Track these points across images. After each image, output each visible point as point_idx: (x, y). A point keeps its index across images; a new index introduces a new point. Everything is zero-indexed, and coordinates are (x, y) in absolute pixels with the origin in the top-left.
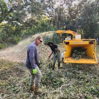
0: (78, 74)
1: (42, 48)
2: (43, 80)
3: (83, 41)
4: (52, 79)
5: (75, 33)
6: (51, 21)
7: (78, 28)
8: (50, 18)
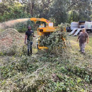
1: (17, 36)
2: (19, 67)
3: (55, 28)
5: (48, 21)
6: (24, 8)
7: (50, 17)
8: (24, 4)
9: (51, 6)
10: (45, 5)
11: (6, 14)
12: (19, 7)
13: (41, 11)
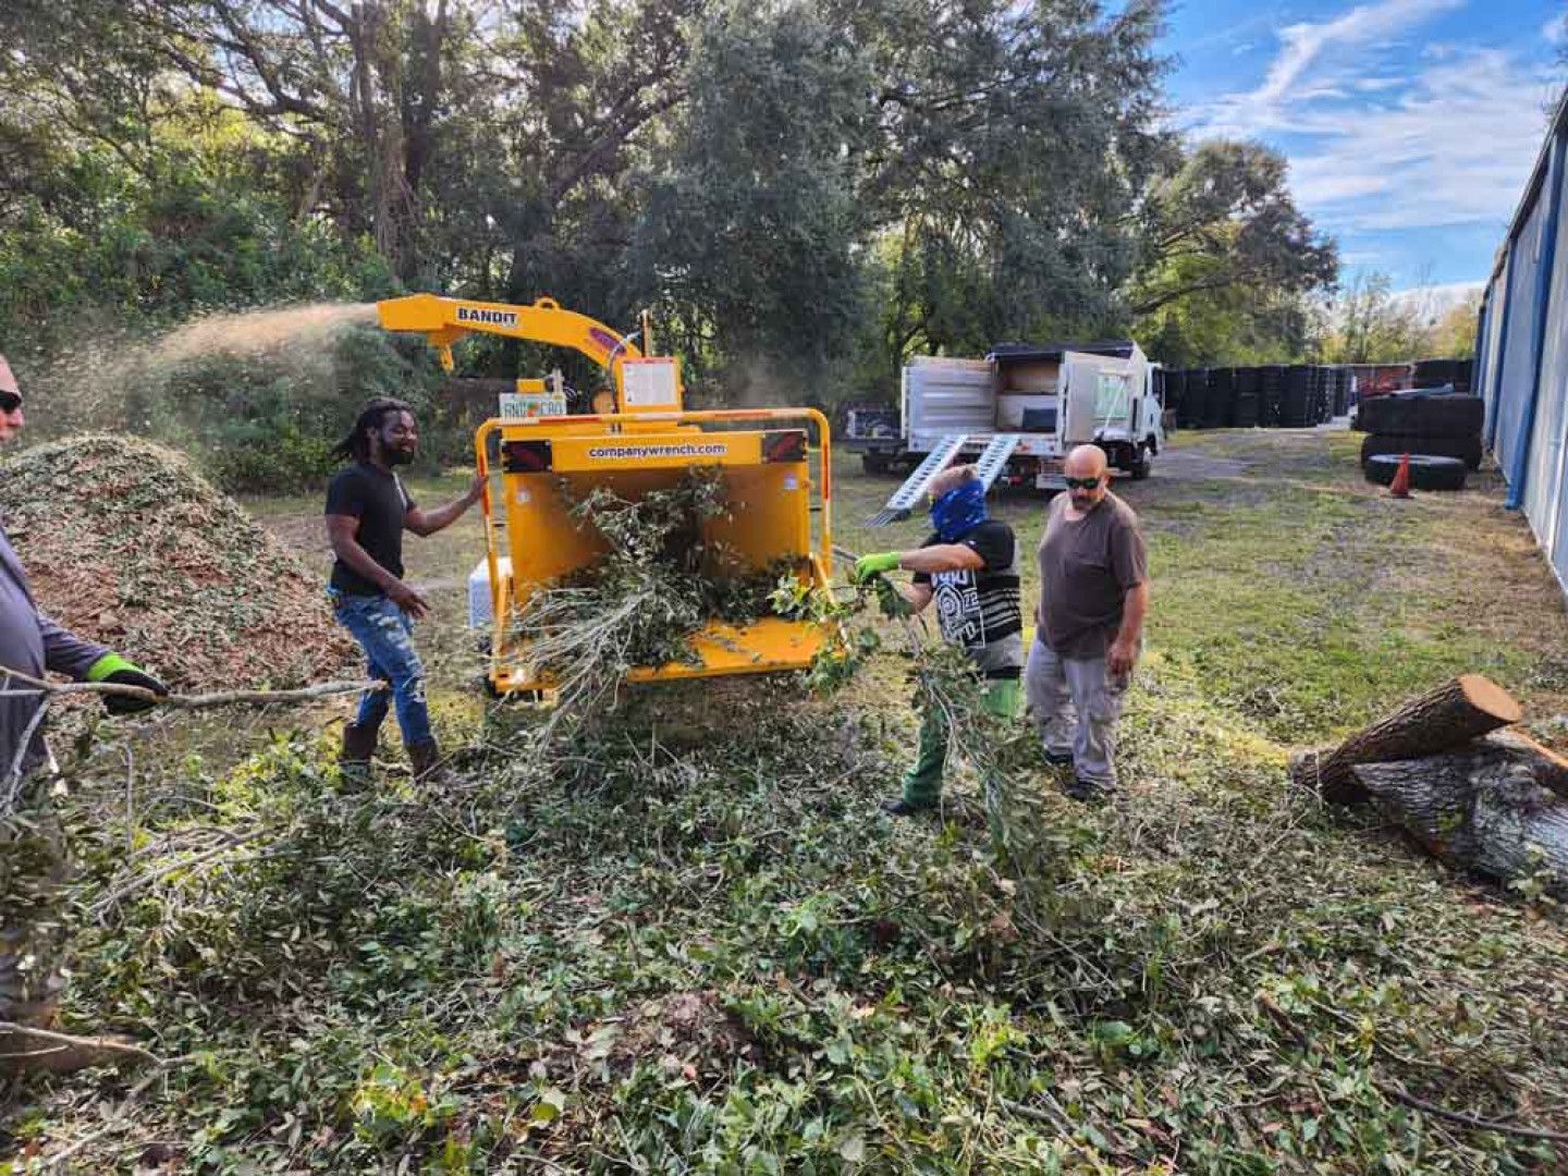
0: (667, 795)
1: (187, 537)
2: (208, 953)
3: (706, 426)
4: (335, 916)
5: (609, 343)
6: (297, 169)
7: (650, 290)
8: (288, 121)
9: (660, 167)
10: (573, 139)
11: (28, 250)
12: (218, 156)
13: (526, 220)
